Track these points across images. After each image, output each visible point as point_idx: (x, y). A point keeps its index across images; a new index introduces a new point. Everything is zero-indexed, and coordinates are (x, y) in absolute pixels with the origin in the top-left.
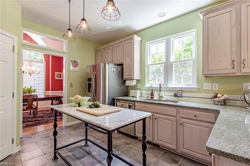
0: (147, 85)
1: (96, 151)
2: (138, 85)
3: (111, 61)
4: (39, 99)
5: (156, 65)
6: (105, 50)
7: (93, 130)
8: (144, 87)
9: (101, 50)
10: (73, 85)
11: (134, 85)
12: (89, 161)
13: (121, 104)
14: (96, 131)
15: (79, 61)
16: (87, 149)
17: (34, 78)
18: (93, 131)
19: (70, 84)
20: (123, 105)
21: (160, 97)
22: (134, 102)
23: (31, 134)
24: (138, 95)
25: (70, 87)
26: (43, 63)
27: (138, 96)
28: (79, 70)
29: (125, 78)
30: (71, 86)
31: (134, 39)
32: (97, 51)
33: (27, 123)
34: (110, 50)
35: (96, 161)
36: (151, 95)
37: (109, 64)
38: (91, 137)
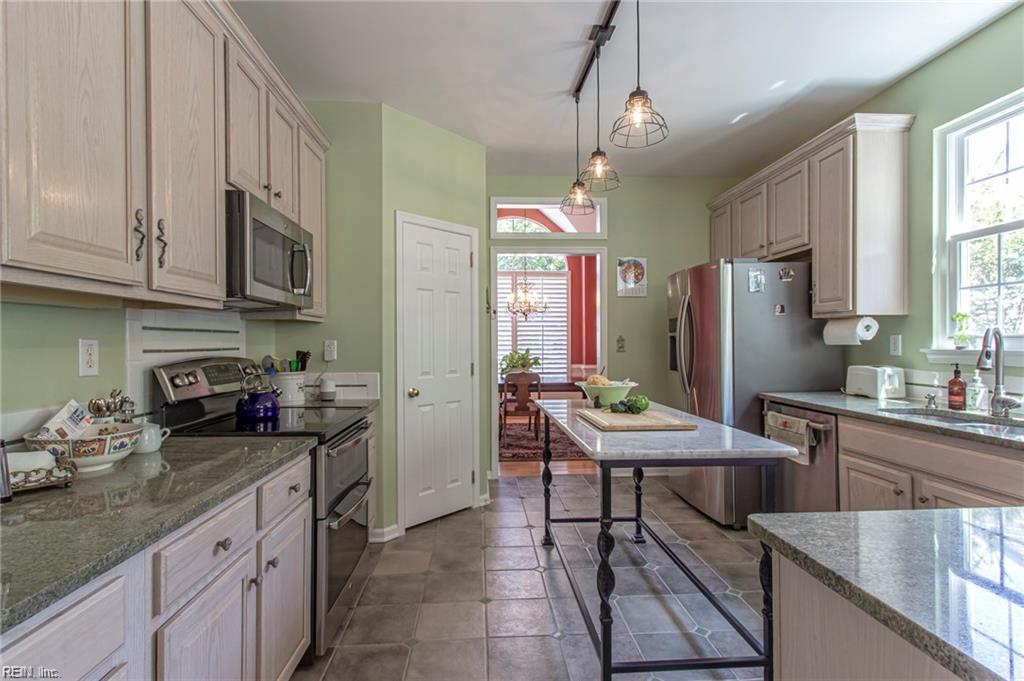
0: (942, 342)
1: (659, 564)
2: (895, 343)
3: (765, 244)
4: (543, 385)
5: (994, 237)
6: (742, 203)
7: (687, 506)
8: (922, 350)
9: (729, 206)
10: (626, 343)
11: (860, 344)
12: (627, 578)
13: (780, 421)
14: (692, 513)
15: (645, 259)
16: (637, 549)
17: (541, 324)
18: (683, 508)
19: (618, 341)
20: (785, 426)
21: (998, 401)
22: (833, 417)
23: (518, 477)
24: (887, 391)
25: (618, 351)
26: (563, 275)
27: (882, 395)
28: (645, 290)
29: (818, 313)
30: (621, 348)
31: (854, 132)
32: (715, 211)
33: (516, 451)
34: (762, 198)
35: (645, 586)
36: (951, 393)
37: (735, 260)
38: (665, 523)
